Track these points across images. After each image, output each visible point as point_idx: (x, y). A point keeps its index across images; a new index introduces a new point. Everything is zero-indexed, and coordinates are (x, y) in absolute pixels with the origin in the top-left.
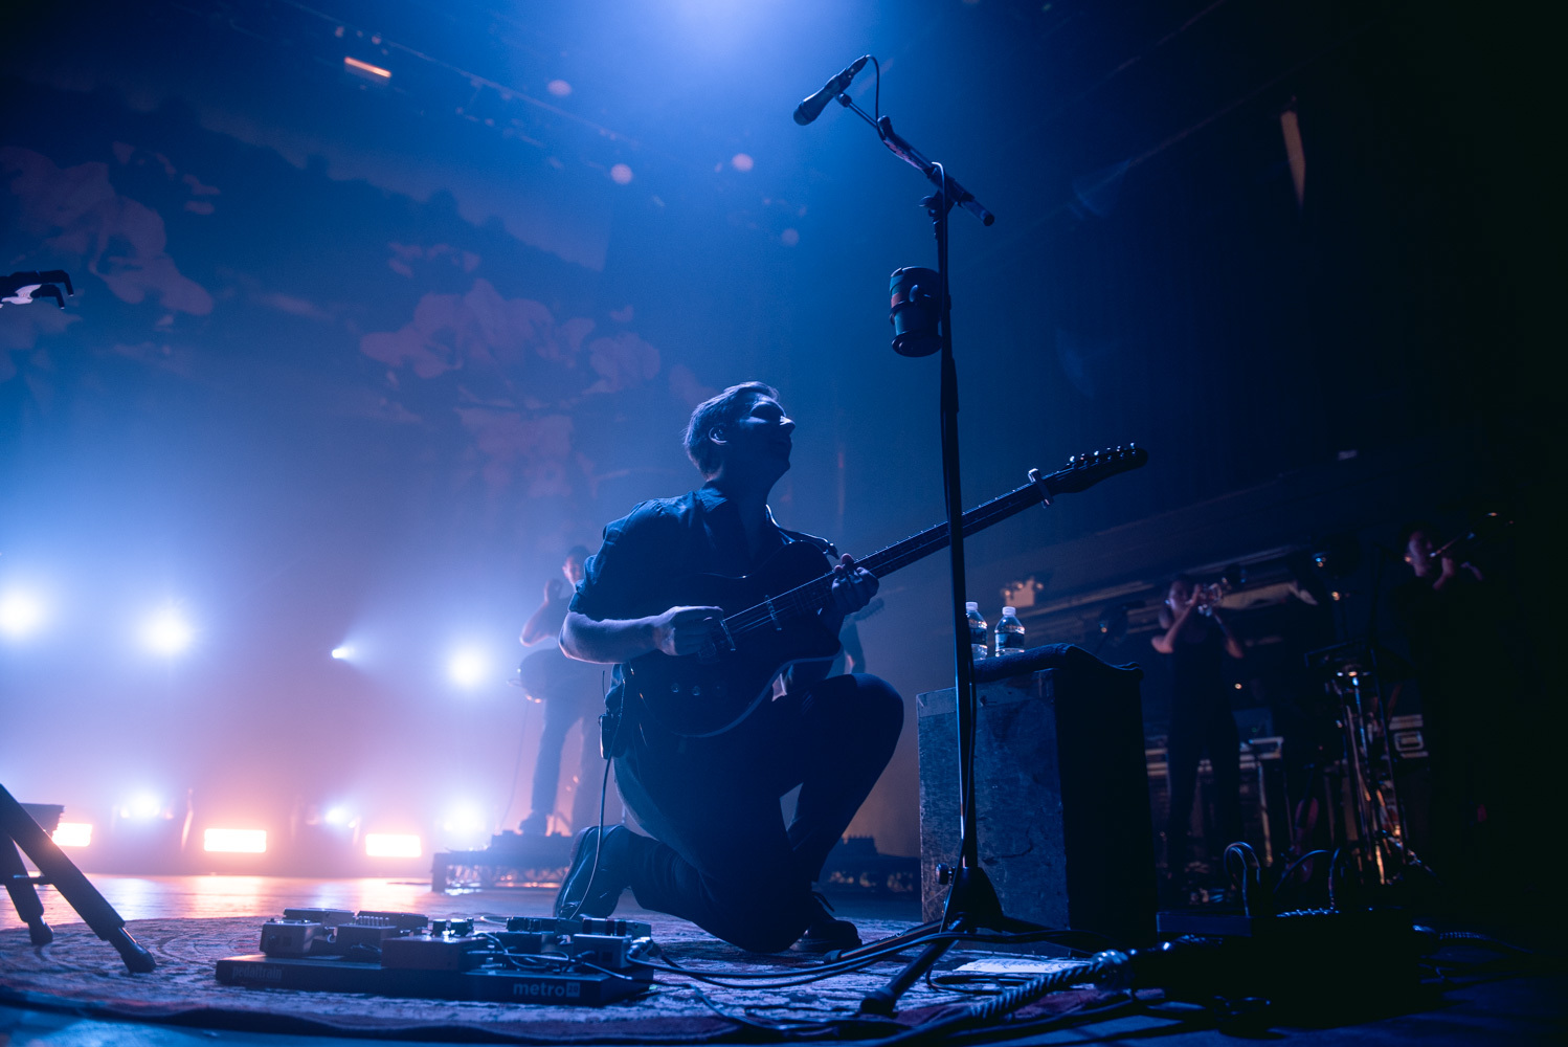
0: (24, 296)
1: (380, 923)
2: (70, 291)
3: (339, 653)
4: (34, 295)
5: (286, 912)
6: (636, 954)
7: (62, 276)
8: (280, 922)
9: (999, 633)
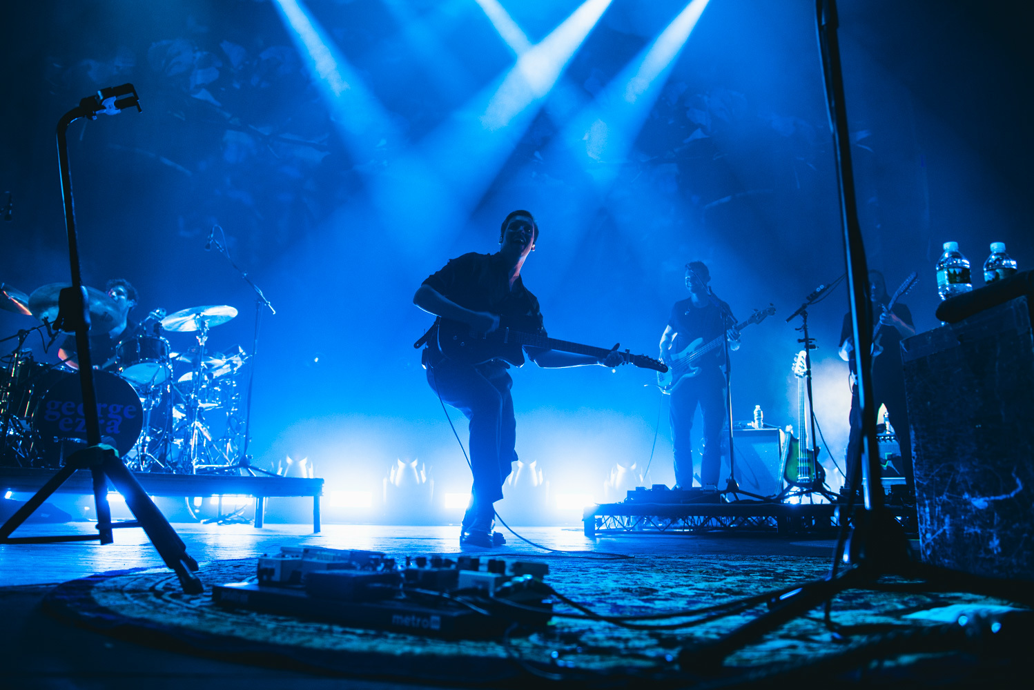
0: (111, 108)
2: (140, 100)
4: (118, 105)
9: (987, 271)
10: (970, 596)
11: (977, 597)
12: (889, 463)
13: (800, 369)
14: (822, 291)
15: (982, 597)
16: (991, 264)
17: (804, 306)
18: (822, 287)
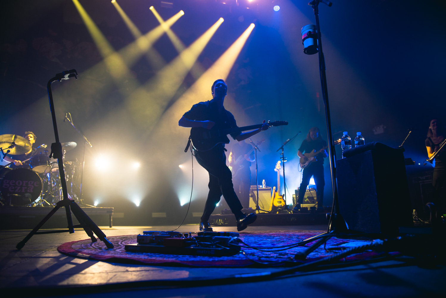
0: (66, 77)
1: (166, 234)
2: (77, 75)
3: (181, 166)
4: (69, 77)
5: (144, 232)
6: (232, 242)
7: (74, 71)
8: (142, 234)
9: (356, 141)
10: (352, 240)
11: (354, 240)
12: (307, 199)
13: (278, 167)
14: (289, 141)
15: (356, 240)
16: (357, 139)
17: (283, 146)
18: (289, 139)
